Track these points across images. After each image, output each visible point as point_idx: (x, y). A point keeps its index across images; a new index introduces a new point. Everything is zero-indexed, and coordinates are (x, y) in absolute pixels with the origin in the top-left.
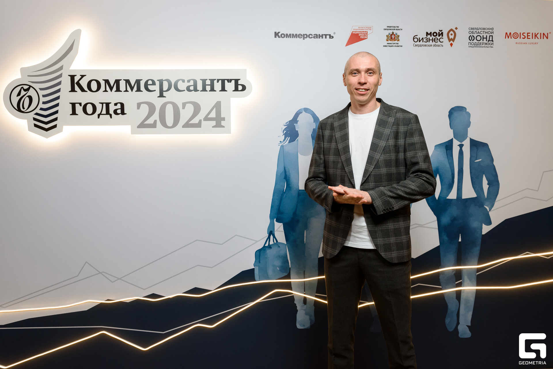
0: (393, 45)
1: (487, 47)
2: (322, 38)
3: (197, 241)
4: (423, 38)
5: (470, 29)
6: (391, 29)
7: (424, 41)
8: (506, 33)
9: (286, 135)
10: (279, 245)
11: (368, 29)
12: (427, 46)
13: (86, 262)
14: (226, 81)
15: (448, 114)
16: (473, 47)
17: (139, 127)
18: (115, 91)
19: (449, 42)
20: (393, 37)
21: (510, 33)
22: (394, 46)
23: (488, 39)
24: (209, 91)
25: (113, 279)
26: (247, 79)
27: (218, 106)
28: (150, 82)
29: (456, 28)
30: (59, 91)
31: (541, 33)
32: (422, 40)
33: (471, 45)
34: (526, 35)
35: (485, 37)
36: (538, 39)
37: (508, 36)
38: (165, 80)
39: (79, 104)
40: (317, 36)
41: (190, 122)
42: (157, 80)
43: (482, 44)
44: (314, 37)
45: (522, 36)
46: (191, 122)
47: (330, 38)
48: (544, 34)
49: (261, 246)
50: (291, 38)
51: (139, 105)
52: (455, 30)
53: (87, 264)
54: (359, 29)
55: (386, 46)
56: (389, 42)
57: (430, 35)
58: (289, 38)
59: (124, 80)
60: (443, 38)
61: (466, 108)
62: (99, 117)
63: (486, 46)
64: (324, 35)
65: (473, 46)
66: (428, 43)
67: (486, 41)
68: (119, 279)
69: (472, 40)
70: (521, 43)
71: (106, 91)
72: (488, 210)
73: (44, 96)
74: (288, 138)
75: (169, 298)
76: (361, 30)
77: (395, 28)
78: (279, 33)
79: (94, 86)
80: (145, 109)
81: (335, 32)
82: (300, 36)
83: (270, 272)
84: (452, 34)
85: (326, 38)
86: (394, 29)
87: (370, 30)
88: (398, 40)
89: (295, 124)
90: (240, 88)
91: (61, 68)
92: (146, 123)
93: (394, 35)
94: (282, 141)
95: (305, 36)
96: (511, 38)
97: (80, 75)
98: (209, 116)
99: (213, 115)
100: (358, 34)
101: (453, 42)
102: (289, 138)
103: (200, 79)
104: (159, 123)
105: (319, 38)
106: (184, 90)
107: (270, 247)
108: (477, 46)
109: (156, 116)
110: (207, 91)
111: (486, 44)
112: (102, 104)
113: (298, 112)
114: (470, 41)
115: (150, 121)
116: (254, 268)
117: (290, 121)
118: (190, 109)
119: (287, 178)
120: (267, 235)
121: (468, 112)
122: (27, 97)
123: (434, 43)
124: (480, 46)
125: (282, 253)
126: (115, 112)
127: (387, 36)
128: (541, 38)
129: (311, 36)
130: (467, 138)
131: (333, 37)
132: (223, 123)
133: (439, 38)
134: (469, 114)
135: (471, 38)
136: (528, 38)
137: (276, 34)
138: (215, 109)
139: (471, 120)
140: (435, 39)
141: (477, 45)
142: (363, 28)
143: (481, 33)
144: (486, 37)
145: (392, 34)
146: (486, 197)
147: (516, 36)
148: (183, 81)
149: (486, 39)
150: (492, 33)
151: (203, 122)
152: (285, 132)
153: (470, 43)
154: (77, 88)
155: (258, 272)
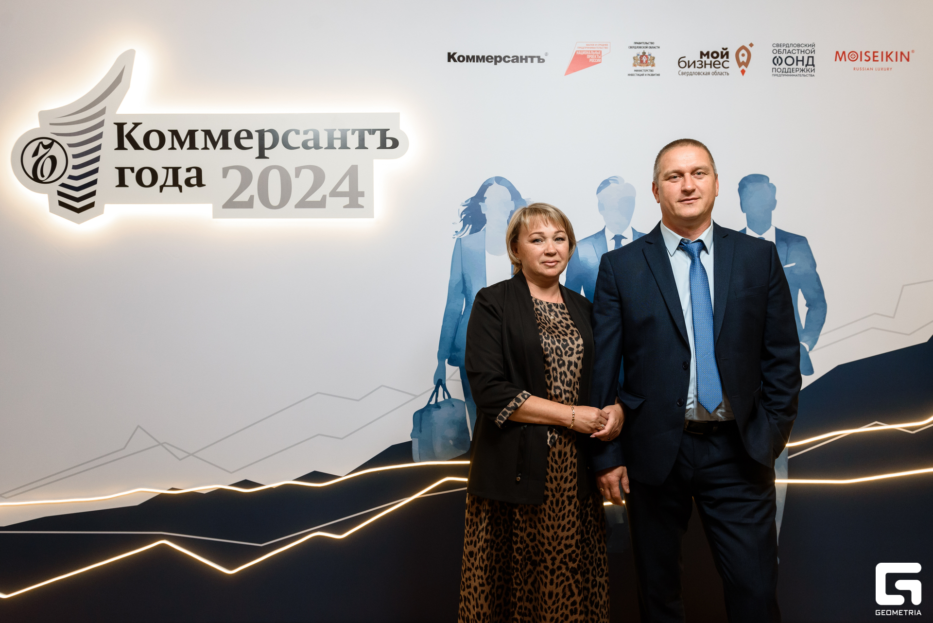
0: (645, 73)
1: (804, 76)
2: (526, 62)
3: (318, 395)
4: (694, 62)
5: (774, 45)
6: (640, 47)
7: (696, 67)
8: (837, 53)
9: (465, 221)
10: (454, 403)
11: (601, 47)
12: (702, 74)
13: (138, 426)
14: (366, 133)
15: (738, 186)
16: (780, 76)
17: (225, 206)
18: (188, 149)
19: (740, 67)
20: (644, 60)
21: (844, 53)
22: (646, 75)
23: (805, 63)
24: (339, 148)
25: (181, 455)
26: (400, 129)
27: (352, 173)
28: (244, 134)
29: (751, 45)
30: (98, 148)
31: (897, 52)
32: (693, 64)
33: (777, 73)
34: (871, 55)
35: (800, 58)
36: (892, 61)
37: (841, 57)
38: (268, 131)
39: (129, 170)
40: (517, 59)
41: (307, 200)
42: (256, 131)
43: (795, 71)
44: (513, 61)
45: (864, 57)
46: (310, 199)
47: (539, 62)
48: (902, 53)
49: (424, 405)
50: (474, 61)
51: (225, 172)
52: (749, 47)
53: (139, 429)
54: (588, 46)
55: (632, 75)
56: (638, 68)
57: (706, 56)
58: (471, 62)
59: (202, 130)
60: (728, 61)
61: (768, 178)
62: (161, 191)
63: (801, 73)
64: (529, 57)
65: (781, 73)
66: (703, 70)
67: (803, 65)
68: (190, 455)
69: (778, 65)
70: (862, 68)
71: (173, 148)
72: (808, 350)
73: (75, 156)
74: (469, 225)
75: (271, 489)
76: (591, 48)
77: (648, 45)
78: (454, 54)
79: (154, 140)
80: (235, 177)
81: (546, 53)
82: (490, 59)
83: (438, 449)
84: (743, 55)
85: (532, 61)
86: (647, 47)
87: (606, 48)
88: (653, 65)
89: (480, 204)
90: (389, 143)
91: (103, 112)
92: (237, 199)
93: (647, 56)
94: (459, 231)
95: (498, 59)
96: (845, 60)
97: (133, 123)
98: (338, 190)
99: (345, 187)
100: (585, 56)
101: (746, 66)
102: (471, 226)
103: (325, 130)
104: (257, 201)
105: (521, 62)
106: (299, 148)
107: (438, 406)
108: (787, 74)
109: (253, 189)
110: (336, 149)
111: (803, 70)
112: (166, 170)
113: (486, 184)
114: (775, 66)
115: (243, 197)
116: (411, 440)
117: (472, 198)
118: (308, 178)
119: (467, 292)
120: (433, 386)
121: (772, 184)
122: (49, 158)
123: (713, 69)
124: (792, 73)
125: (458, 416)
126: (188, 182)
127: (634, 58)
128: (897, 61)
129: (507, 59)
130: (770, 227)
131: (544, 60)
132: (361, 201)
133: (721, 61)
134: (773, 188)
135: (776, 61)
136: (874, 60)
137: (451, 57)
138: (348, 178)
139: (778, 197)
140: (716, 63)
141: (788, 72)
142: (593, 45)
143: (794, 52)
144: (802, 59)
145: (642, 54)
146: (804, 328)
147: (853, 56)
148: (297, 132)
149: (801, 62)
150: (812, 53)
151: (329, 200)
152: (464, 216)
153: (774, 70)
154: (127, 144)
155: (418, 446)
